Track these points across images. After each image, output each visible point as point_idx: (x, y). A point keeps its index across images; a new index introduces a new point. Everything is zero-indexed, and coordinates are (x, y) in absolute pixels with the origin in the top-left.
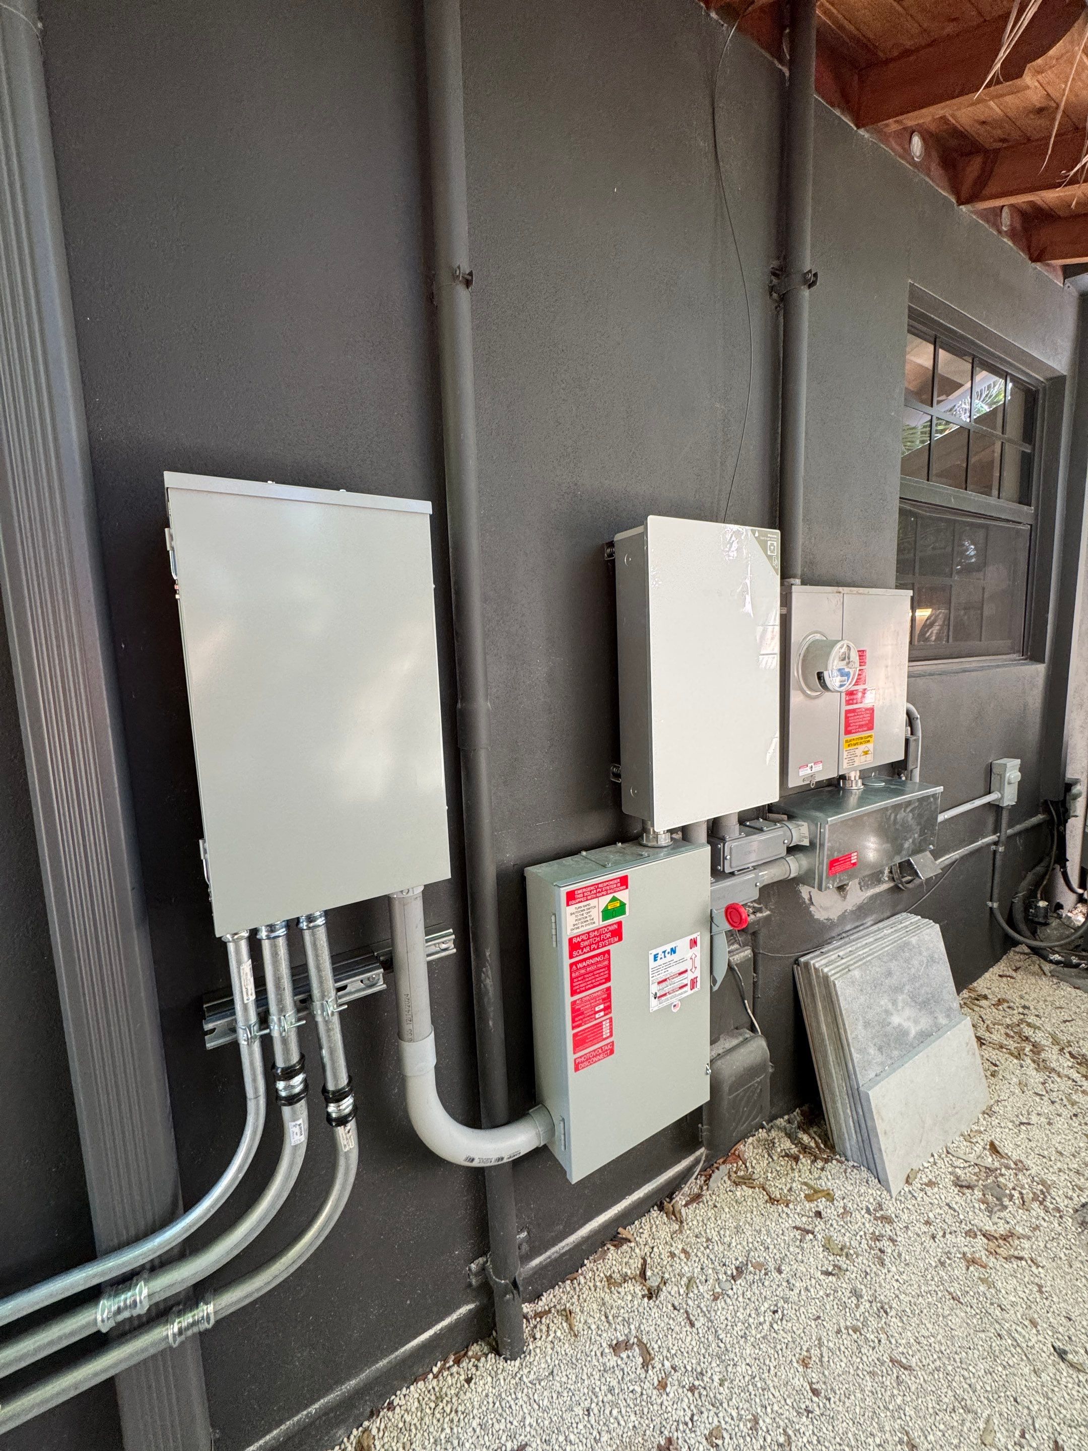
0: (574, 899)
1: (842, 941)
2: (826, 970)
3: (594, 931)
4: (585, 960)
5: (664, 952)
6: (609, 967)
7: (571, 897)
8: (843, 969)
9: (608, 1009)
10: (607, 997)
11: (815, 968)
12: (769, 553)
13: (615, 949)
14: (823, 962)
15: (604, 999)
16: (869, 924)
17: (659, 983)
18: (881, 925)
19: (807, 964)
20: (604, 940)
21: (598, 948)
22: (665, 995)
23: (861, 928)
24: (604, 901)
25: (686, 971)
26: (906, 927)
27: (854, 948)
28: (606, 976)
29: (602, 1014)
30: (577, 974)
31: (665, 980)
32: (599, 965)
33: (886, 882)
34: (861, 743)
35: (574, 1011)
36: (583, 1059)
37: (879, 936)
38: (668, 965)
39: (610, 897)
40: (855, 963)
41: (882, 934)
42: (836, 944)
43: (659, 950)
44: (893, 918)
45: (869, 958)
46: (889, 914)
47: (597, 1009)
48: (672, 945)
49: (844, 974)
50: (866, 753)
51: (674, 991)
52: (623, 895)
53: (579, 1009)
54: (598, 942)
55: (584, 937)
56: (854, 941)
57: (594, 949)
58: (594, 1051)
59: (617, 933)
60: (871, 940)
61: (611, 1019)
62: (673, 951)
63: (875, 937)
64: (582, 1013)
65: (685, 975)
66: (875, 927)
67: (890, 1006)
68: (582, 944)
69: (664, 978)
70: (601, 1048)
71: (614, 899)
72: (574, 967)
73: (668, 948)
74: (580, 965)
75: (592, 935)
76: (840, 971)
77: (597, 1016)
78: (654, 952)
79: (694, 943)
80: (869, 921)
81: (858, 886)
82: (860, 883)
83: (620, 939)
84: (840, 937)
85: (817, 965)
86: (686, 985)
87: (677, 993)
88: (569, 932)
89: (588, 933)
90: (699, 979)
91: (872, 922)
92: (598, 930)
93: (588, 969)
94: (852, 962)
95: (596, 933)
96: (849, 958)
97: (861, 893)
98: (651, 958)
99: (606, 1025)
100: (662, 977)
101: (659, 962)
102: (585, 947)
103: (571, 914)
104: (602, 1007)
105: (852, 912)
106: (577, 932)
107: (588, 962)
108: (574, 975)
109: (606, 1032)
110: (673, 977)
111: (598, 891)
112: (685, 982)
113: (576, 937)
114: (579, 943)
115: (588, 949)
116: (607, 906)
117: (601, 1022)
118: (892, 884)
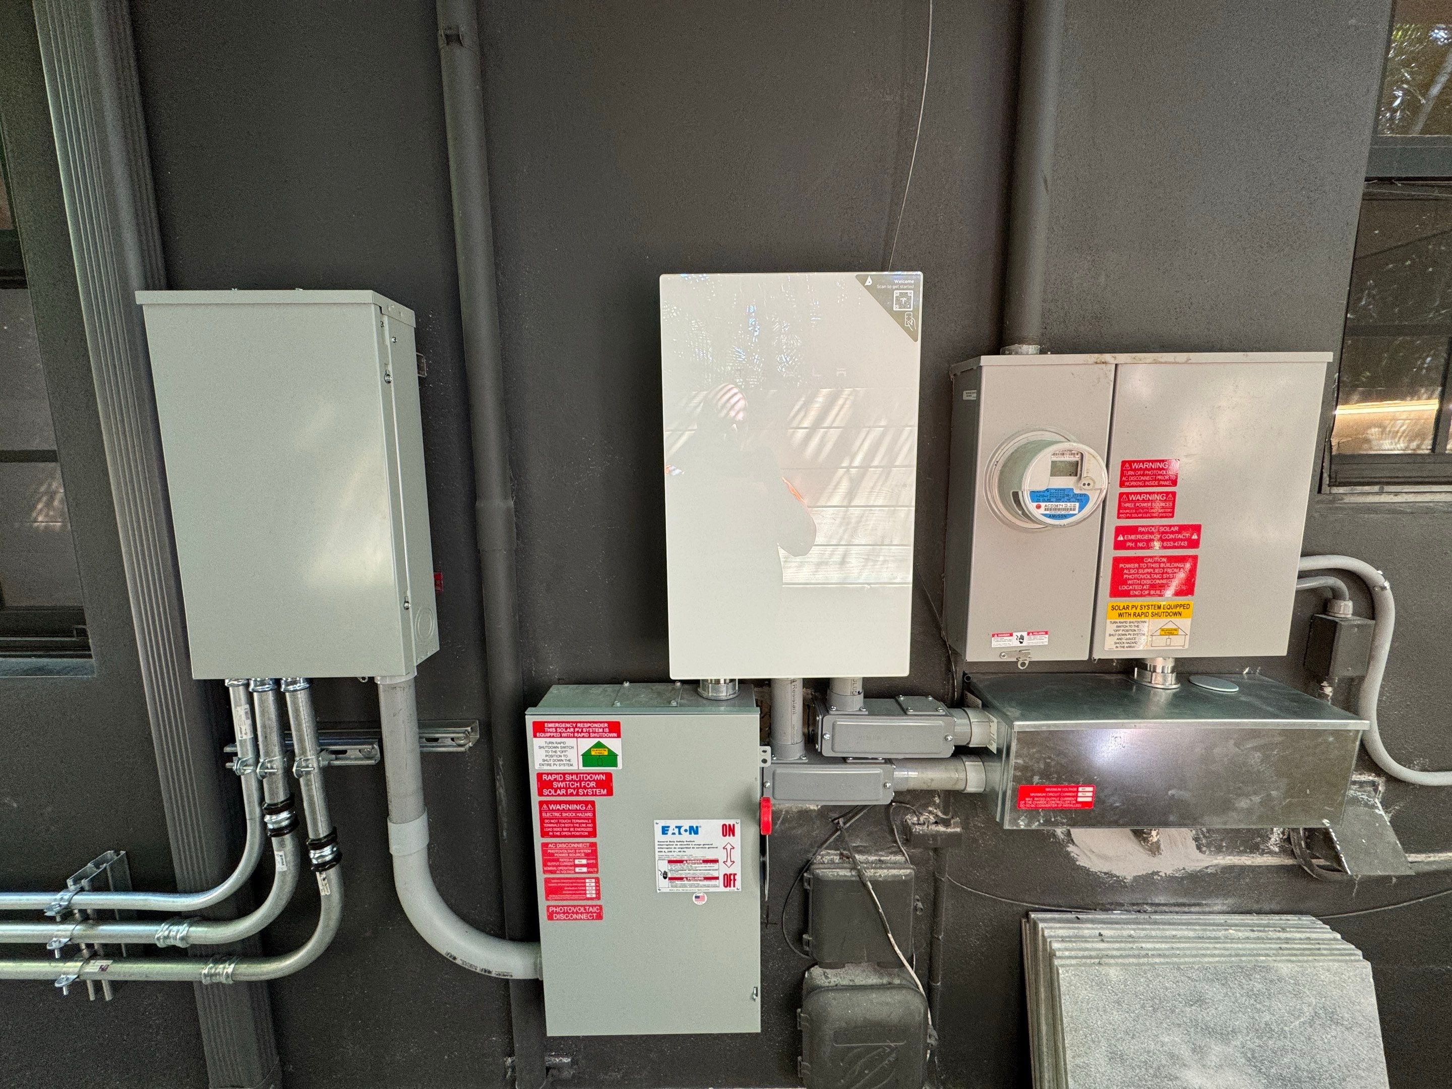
0: (544, 732)
1: (1133, 916)
2: (1055, 946)
3: (572, 774)
4: (560, 803)
5: (679, 828)
6: (593, 820)
7: (539, 728)
8: (1091, 957)
9: (593, 866)
10: (592, 853)
11: (1043, 936)
12: (896, 308)
13: (601, 802)
14: (1061, 932)
15: (587, 855)
16: (1216, 908)
17: (670, 862)
18: (1237, 918)
19: (1035, 925)
20: (585, 788)
21: (577, 795)
22: (681, 879)
23: (1193, 909)
24: (586, 744)
25: (716, 861)
26: (1287, 941)
27: (1143, 933)
28: (591, 830)
29: (585, 869)
30: (548, 815)
31: (681, 862)
32: (580, 815)
33: (1271, 853)
34: (1153, 615)
35: (544, 853)
36: (558, 910)
37: (1208, 934)
38: (687, 845)
39: (594, 741)
40: (1121, 956)
41: (1221, 934)
42: (1117, 915)
43: (672, 824)
44: (1277, 917)
45: (1157, 960)
46: (1274, 906)
47: (577, 862)
48: (694, 823)
49: (1085, 965)
50: (1170, 632)
51: (694, 879)
52: (613, 744)
53: (553, 855)
54: (577, 788)
55: (558, 777)
56: (1155, 923)
57: (572, 795)
58: (575, 906)
59: (606, 785)
60: (1191, 934)
61: (597, 880)
62: (694, 830)
63: (1200, 933)
64: (557, 860)
65: (716, 866)
66: (1221, 918)
67: (1185, 1052)
68: (555, 785)
69: (678, 858)
70: (584, 906)
71: (599, 745)
72: (545, 806)
73: (686, 824)
74: (552, 807)
75: (568, 778)
76: (1083, 957)
77: (577, 870)
78: (663, 823)
79: (728, 830)
80: (1219, 904)
81: (1193, 844)
82: (1196, 839)
83: (610, 793)
84: (1137, 907)
85: (1046, 933)
86: (717, 878)
87: (701, 883)
88: (537, 767)
89: (564, 774)
90: (738, 878)
91: (1225, 908)
92: (577, 774)
93: (564, 815)
94: (1115, 953)
95: (574, 777)
96: (1117, 945)
97: (1201, 856)
98: (658, 830)
99: (590, 885)
100: (675, 856)
101: (669, 837)
102: (560, 788)
103: (540, 747)
104: (584, 862)
105: (1171, 879)
106: (546, 768)
107: (563, 806)
108: (544, 814)
109: (591, 892)
110: (696, 861)
111: (576, 730)
112: (715, 874)
113: (548, 774)
114: (551, 782)
115: (563, 791)
116: (589, 750)
117: (585, 879)
118: (1289, 861)
